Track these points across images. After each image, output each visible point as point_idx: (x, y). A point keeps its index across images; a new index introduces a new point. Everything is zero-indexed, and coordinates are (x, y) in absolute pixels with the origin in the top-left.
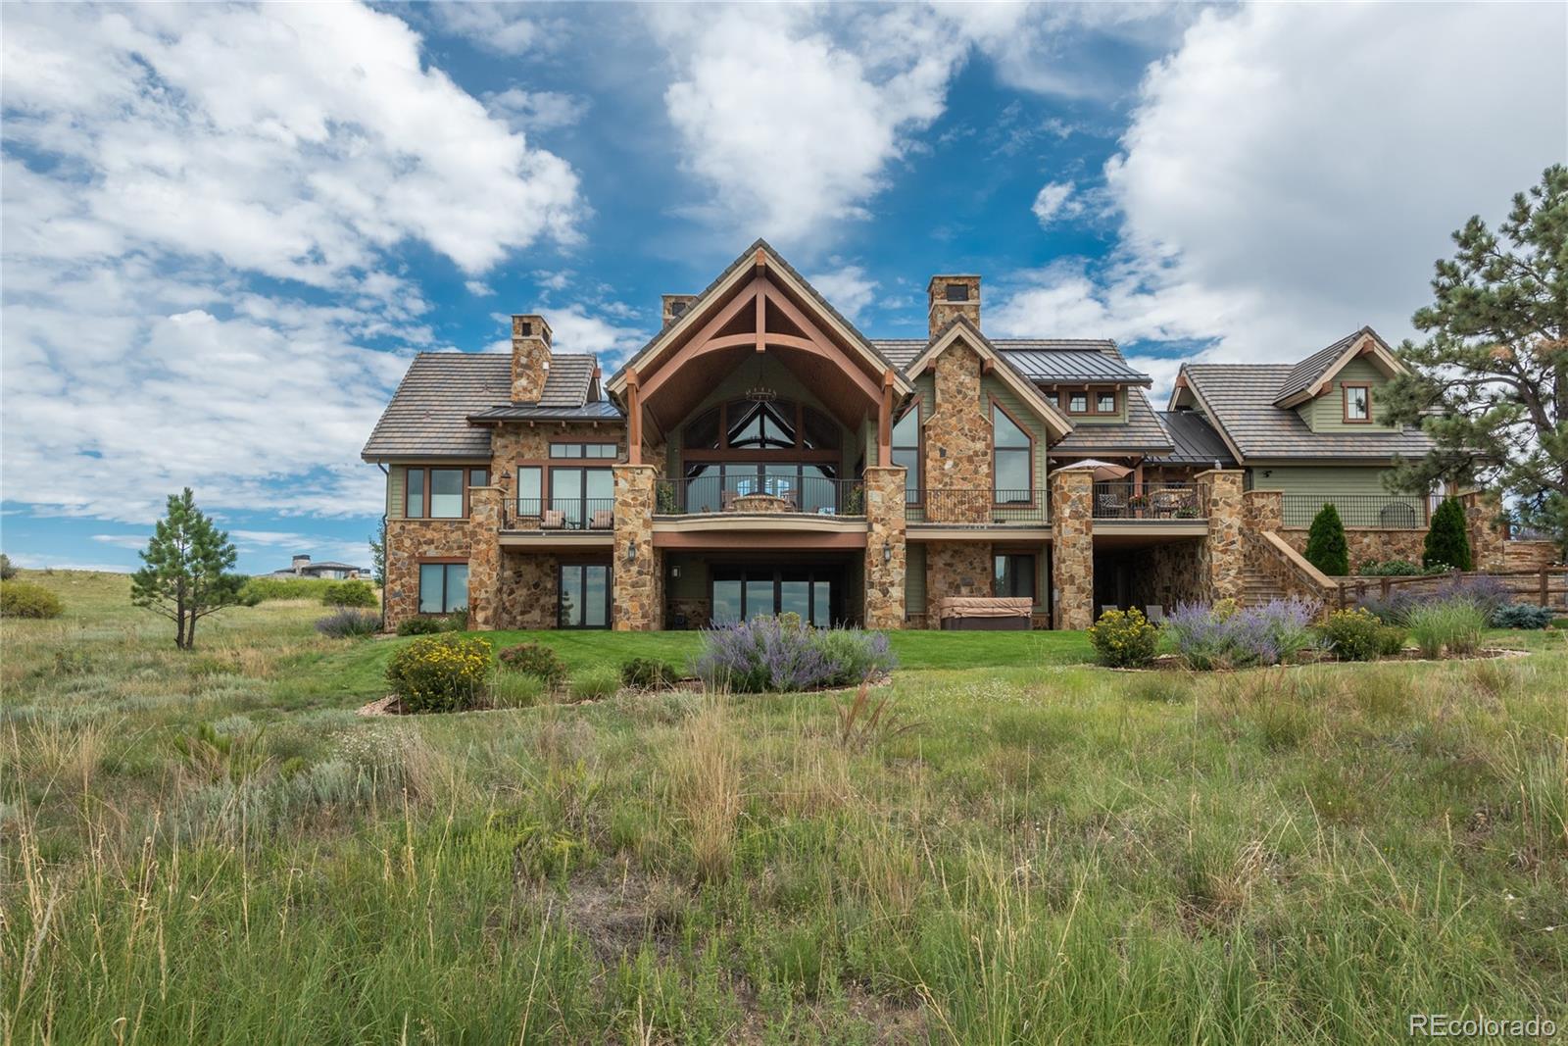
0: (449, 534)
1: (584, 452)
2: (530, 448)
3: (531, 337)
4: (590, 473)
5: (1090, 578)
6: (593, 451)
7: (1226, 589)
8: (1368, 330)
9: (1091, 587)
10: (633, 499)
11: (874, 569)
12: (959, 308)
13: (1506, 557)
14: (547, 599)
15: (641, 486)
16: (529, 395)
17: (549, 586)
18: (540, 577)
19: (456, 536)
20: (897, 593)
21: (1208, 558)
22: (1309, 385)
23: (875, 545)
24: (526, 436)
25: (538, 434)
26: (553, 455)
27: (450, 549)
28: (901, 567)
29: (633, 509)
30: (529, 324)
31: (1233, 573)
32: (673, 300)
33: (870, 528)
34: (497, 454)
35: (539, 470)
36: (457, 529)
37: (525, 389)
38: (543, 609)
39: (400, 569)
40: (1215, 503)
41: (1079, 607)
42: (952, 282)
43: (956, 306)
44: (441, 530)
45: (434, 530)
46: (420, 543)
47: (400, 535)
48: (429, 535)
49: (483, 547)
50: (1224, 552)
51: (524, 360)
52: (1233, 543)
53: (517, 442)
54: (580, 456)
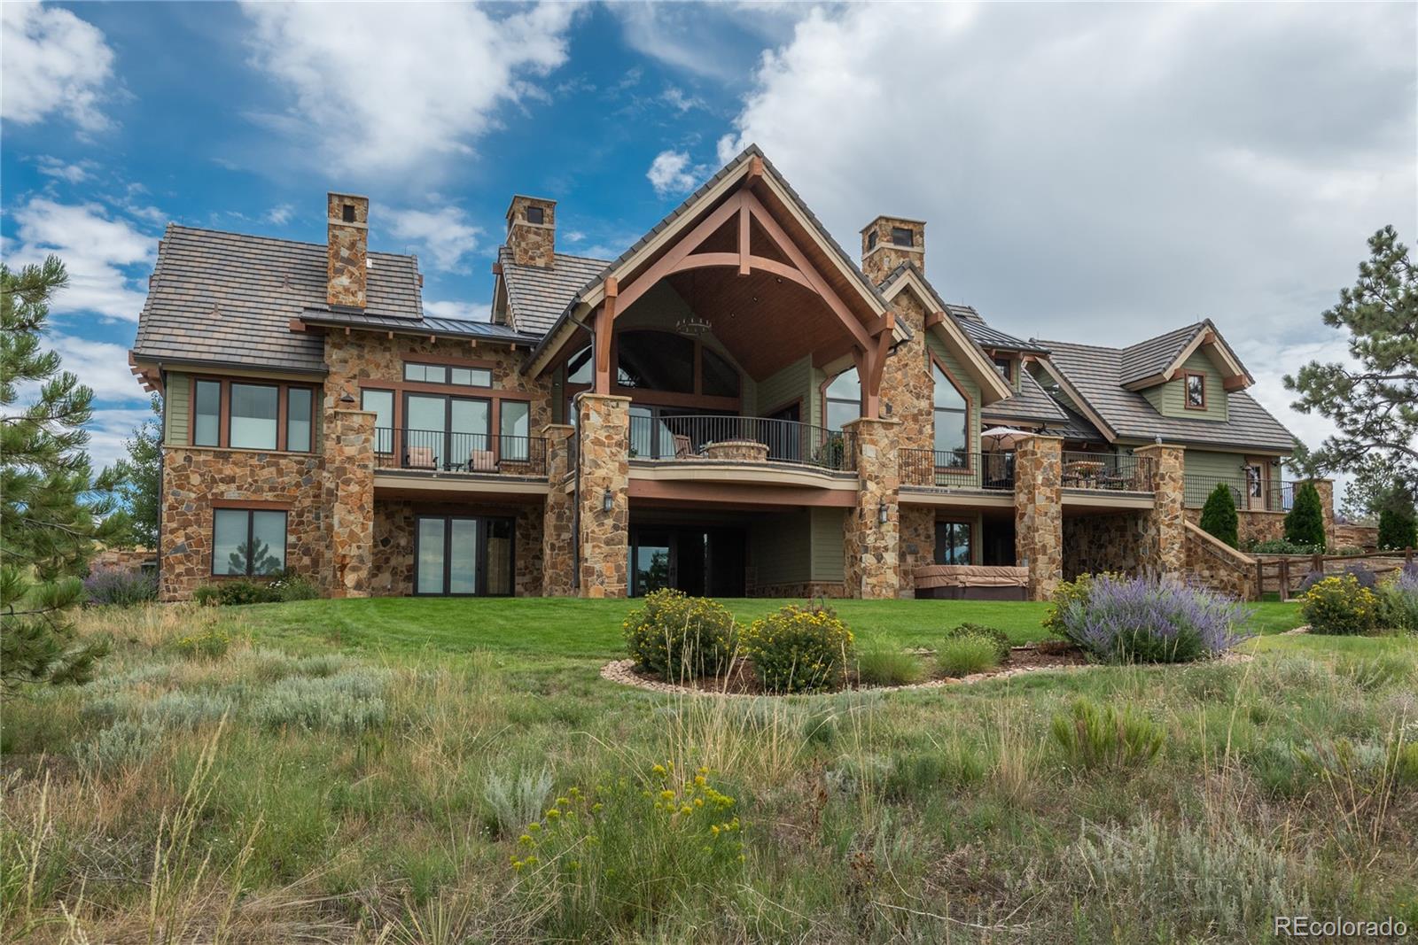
0: (257, 470)
1: (449, 376)
2: (378, 366)
3: (356, 224)
4: (455, 403)
5: (1060, 548)
6: (461, 377)
7: (1171, 562)
8: (1208, 323)
9: (1060, 558)
10: (606, 437)
11: (868, 532)
12: (905, 254)
13: (1336, 540)
14: (400, 559)
15: (617, 423)
16: (351, 298)
17: (403, 542)
18: (391, 531)
19: (269, 472)
20: (891, 558)
21: (1153, 532)
22: (1165, 370)
23: (869, 505)
24: (373, 350)
25: (389, 349)
26: (408, 378)
27: (259, 490)
28: (894, 531)
29: (608, 450)
30: (352, 208)
31: (1176, 547)
32: (527, 204)
33: (864, 487)
34: (332, 369)
35: (390, 395)
36: (269, 465)
37: (347, 290)
38: (394, 572)
39: (183, 514)
40: (1163, 478)
41: (1050, 578)
42: (896, 225)
43: (901, 251)
44: (246, 465)
45: (235, 464)
46: (214, 481)
47: (184, 468)
48: (228, 470)
49: (354, 488)
50: (1169, 526)
51: (345, 253)
52: (1177, 517)
53: (360, 357)
54: (444, 381)
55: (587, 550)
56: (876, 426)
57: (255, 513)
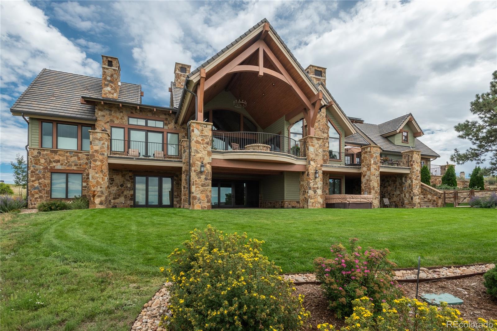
0: (69, 158)
1: (146, 123)
2: (118, 118)
3: (113, 68)
4: (149, 133)
5: (379, 188)
6: (151, 123)
7: (416, 193)
8: (411, 114)
9: (379, 191)
10: (201, 140)
11: (311, 181)
12: (319, 80)
14: (127, 192)
15: (206, 134)
16: (112, 95)
17: (128, 186)
18: (124, 182)
19: (74, 159)
20: (319, 192)
21: (409, 181)
22: (397, 129)
23: (311, 171)
24: (115, 112)
25: (122, 112)
26: (130, 123)
27: (70, 165)
28: (321, 181)
29: (202, 146)
30: (112, 62)
31: (418, 187)
32: (180, 66)
33: (309, 163)
34: (98, 119)
35: (123, 130)
36: (74, 156)
37: (110, 92)
38: (126, 197)
39: (38, 174)
40: (414, 162)
41: (375, 199)
42: (316, 68)
43: (318, 78)
44: (64, 156)
45: (59, 155)
46: (50, 162)
47: (37, 156)
48: (57, 157)
49: (98, 163)
50: (416, 180)
51: (109, 78)
52: (418, 176)
53: (110, 115)
54: (145, 125)
55: (193, 189)
56: (314, 139)
57: (69, 174)
